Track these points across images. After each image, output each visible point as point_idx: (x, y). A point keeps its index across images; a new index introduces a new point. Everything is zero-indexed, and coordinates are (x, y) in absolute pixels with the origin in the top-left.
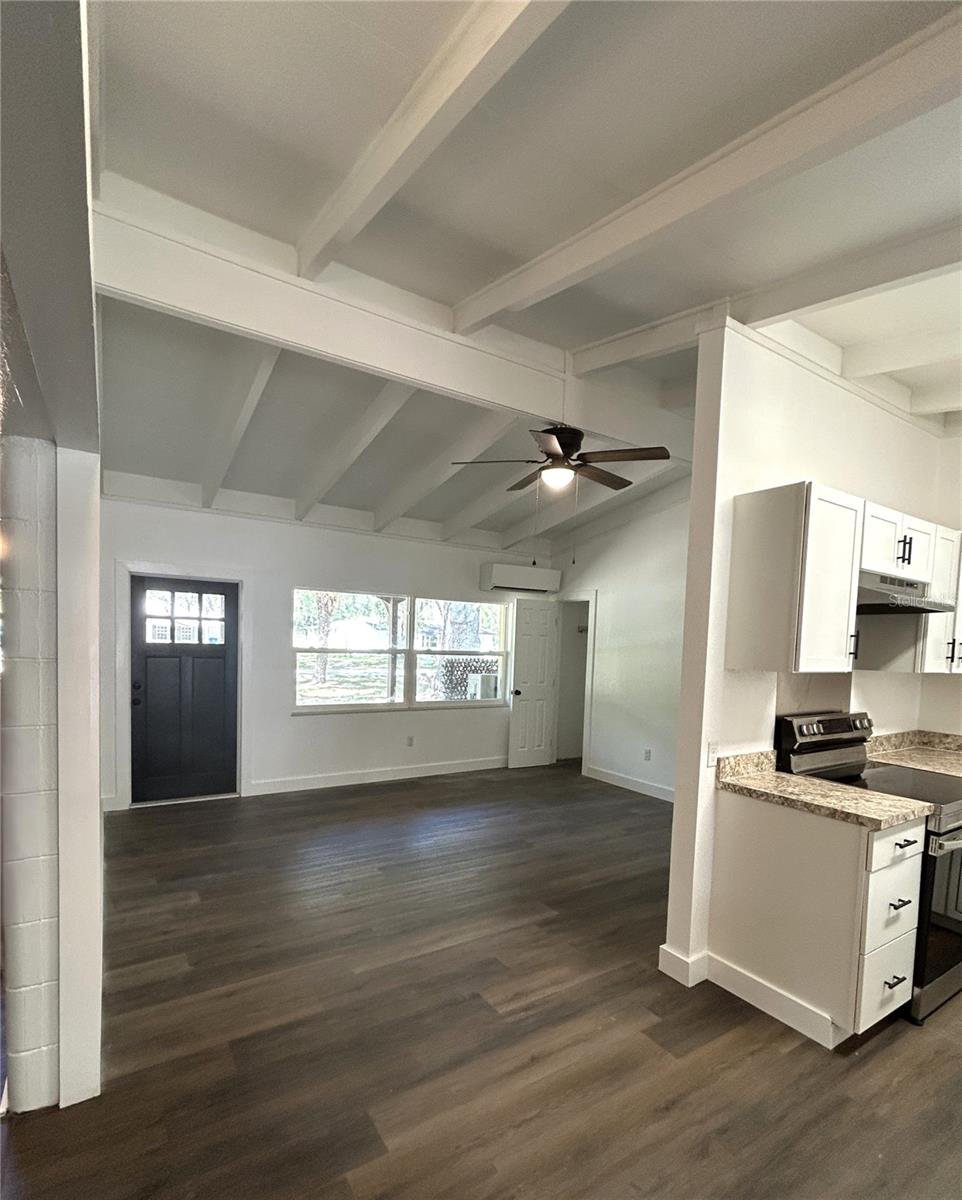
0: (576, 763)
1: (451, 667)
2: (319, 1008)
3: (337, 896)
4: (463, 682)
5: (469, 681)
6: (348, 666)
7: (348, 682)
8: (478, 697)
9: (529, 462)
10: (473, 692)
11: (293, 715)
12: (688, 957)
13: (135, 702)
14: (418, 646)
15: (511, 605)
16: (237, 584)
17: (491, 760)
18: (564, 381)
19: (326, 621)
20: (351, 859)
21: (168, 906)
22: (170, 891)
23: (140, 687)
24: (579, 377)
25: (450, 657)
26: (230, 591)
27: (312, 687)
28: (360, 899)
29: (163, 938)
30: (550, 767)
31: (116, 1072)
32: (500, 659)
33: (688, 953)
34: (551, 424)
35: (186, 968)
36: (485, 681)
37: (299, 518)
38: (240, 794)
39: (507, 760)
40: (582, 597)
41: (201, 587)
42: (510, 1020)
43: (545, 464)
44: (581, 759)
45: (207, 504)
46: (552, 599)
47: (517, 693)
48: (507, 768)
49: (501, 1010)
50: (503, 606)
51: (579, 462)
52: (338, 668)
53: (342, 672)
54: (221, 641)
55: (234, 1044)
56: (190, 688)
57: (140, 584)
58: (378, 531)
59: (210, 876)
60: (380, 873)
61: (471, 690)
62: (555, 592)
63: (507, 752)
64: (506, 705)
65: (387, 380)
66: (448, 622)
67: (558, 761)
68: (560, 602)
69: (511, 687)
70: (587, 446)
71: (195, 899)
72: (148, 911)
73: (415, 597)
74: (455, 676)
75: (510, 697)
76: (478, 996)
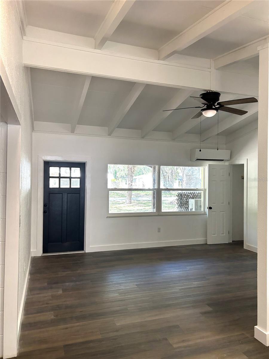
0: (240, 243)
1: (180, 196)
2: (100, 337)
3: (116, 295)
4: (187, 203)
5: (189, 202)
6: (143, 196)
7: (141, 203)
8: (194, 210)
9: (196, 107)
10: (191, 208)
11: (107, 217)
12: (266, 332)
13: (44, 212)
14: (162, 187)
15: (206, 167)
16: (85, 163)
17: (198, 240)
18: (210, 72)
19: (132, 176)
20: (126, 280)
21: (50, 294)
22: (51, 288)
23: (47, 206)
24: (217, 69)
25: (180, 192)
26: (82, 166)
27: (124, 205)
28: (126, 297)
29: (46, 305)
30: (229, 244)
31: (23, 350)
32: (202, 192)
33: (266, 330)
34: (205, 91)
35: (53, 317)
36: (196, 203)
37: (110, 135)
38: (85, 251)
39: (206, 240)
40: (241, 162)
41: (71, 165)
42: (178, 350)
43: (204, 108)
44: (243, 241)
45: (73, 131)
46: (227, 163)
47: (210, 208)
48: (207, 244)
49: (175, 346)
50: (203, 168)
51: (218, 106)
52: (138, 197)
53: (140, 199)
54: (78, 186)
55: (66, 346)
56: (66, 207)
57: (48, 165)
58: (143, 138)
59: (67, 284)
60: (136, 286)
61: (190, 207)
62: (228, 160)
63: (206, 236)
64: (205, 214)
65: (136, 83)
66: (184, 175)
67: (232, 241)
68: (231, 165)
69: (207, 205)
70: (222, 99)
71: (60, 292)
72: (42, 295)
73: (160, 165)
74: (183, 200)
75: (207, 210)
76: (166, 339)
